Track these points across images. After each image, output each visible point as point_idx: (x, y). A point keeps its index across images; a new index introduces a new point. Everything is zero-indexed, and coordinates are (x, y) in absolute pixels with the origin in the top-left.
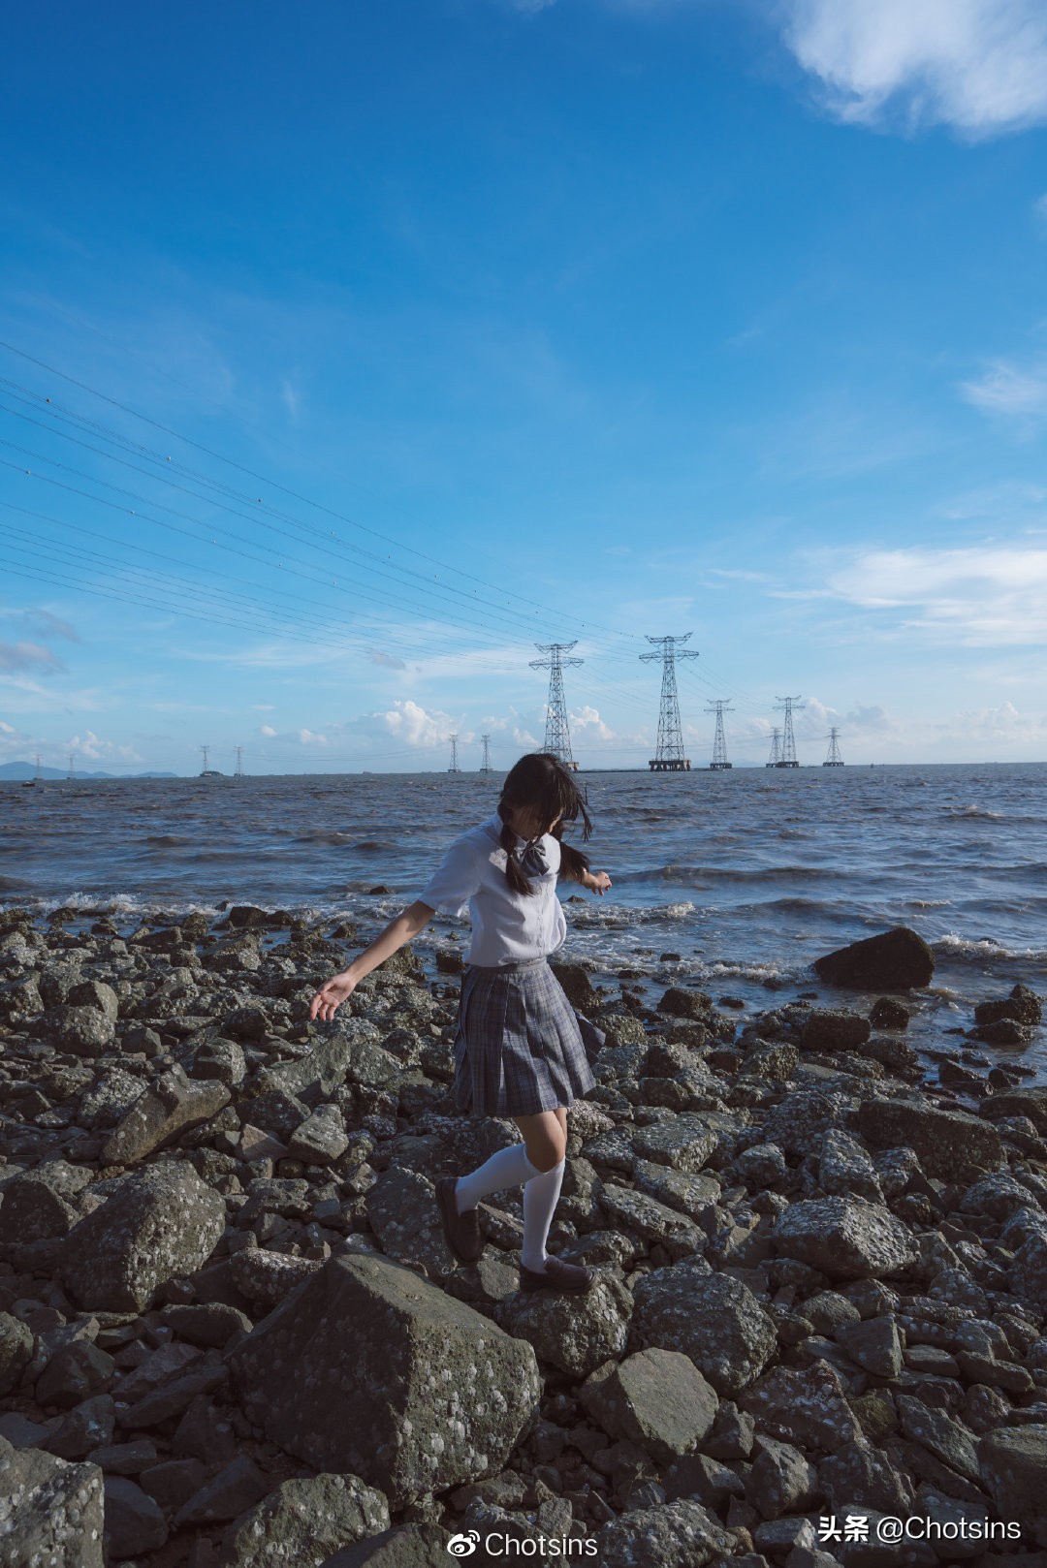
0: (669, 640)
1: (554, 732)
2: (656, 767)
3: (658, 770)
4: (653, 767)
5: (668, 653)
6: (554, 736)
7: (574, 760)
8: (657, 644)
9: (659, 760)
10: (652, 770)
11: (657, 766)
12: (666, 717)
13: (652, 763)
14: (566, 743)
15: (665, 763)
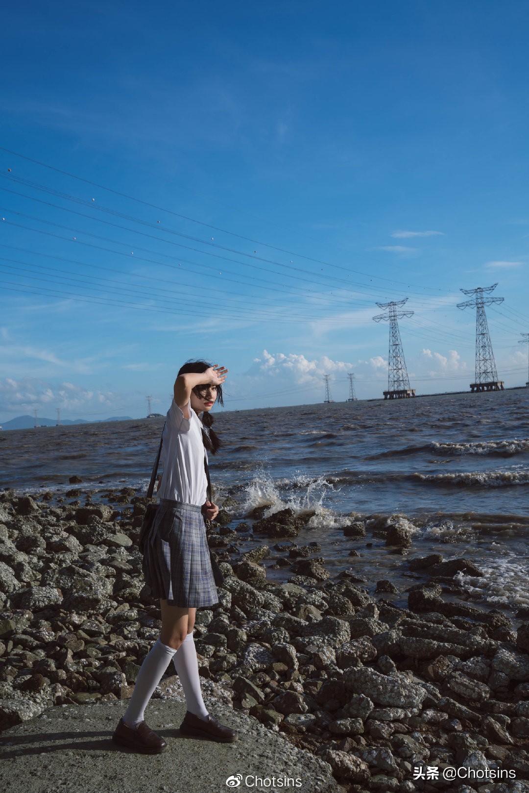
0: (479, 290)
1: (395, 368)
2: (475, 389)
3: (477, 391)
4: (473, 389)
5: (480, 301)
6: (395, 371)
7: (411, 389)
8: (470, 295)
9: (478, 382)
10: (473, 391)
11: (477, 388)
12: (481, 350)
13: (472, 386)
14: (405, 375)
15: (481, 385)
